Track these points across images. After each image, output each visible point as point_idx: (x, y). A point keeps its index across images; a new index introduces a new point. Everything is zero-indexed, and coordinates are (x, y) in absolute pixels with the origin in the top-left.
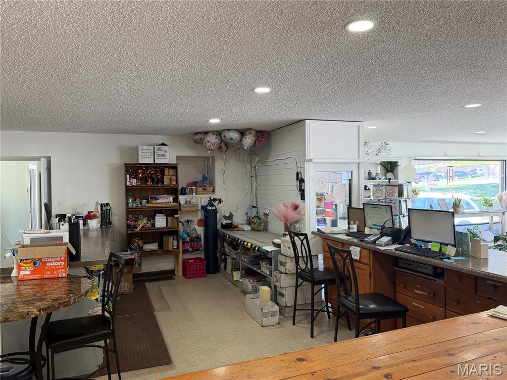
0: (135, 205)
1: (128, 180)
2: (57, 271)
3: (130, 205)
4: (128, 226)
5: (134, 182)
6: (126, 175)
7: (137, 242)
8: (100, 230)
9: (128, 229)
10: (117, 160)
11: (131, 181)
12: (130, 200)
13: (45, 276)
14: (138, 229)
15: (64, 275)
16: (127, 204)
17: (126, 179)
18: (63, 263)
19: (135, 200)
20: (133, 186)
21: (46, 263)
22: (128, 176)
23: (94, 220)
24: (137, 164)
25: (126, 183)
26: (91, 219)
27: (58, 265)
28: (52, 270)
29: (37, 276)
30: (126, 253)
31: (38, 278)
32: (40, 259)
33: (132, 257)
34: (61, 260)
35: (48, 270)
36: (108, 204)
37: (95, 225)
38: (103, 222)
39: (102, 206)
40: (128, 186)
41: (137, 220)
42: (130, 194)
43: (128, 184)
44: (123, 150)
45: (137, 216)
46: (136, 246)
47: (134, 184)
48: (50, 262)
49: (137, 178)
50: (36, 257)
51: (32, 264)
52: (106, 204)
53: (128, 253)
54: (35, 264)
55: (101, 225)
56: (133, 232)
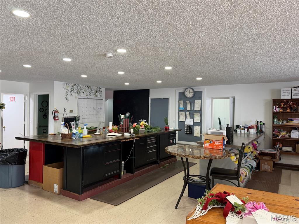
0: (278, 123)
1: (274, 109)
2: (219, 146)
3: (275, 123)
4: (273, 135)
5: (278, 110)
6: (273, 106)
7: (278, 145)
8: (256, 135)
9: (273, 137)
10: (269, 97)
11: (276, 109)
12: (275, 120)
13: (214, 148)
14: (279, 137)
15: (221, 149)
16: (273, 122)
17: (273, 108)
18: (221, 144)
19: (279, 120)
20: (277, 112)
21: (214, 142)
22: (274, 106)
23: (253, 129)
24: (280, 99)
25: (273, 110)
26: (251, 128)
27: (219, 144)
28: (217, 146)
29: (211, 147)
30: (272, 150)
31: (211, 148)
32: (212, 140)
33: (274, 153)
34: (220, 142)
35: (215, 145)
36: (262, 121)
37: (253, 132)
38: (258, 131)
39: (258, 122)
40: (274, 112)
41: (279, 132)
42: (276, 117)
43: (274, 111)
44: (273, 91)
45: (279, 130)
46: (278, 147)
47: (278, 111)
48: (216, 142)
49: (280, 108)
50: (211, 139)
51: (209, 142)
52: (260, 121)
53: (273, 150)
54: (210, 142)
55: (257, 133)
56: (276, 138)
